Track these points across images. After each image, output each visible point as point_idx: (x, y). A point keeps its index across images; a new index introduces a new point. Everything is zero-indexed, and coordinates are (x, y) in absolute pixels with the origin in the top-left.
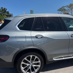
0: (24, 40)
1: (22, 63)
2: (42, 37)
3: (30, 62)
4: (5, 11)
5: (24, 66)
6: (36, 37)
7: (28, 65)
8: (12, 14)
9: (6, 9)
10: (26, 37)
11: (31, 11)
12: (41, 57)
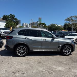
0: (19, 39)
1: (18, 49)
2: (28, 39)
3: (21, 49)
4: (14, 18)
5: (18, 51)
6: (25, 38)
7: (20, 51)
8: (20, 20)
9: (15, 16)
10: (20, 38)
11: (39, 18)
12: (27, 48)
